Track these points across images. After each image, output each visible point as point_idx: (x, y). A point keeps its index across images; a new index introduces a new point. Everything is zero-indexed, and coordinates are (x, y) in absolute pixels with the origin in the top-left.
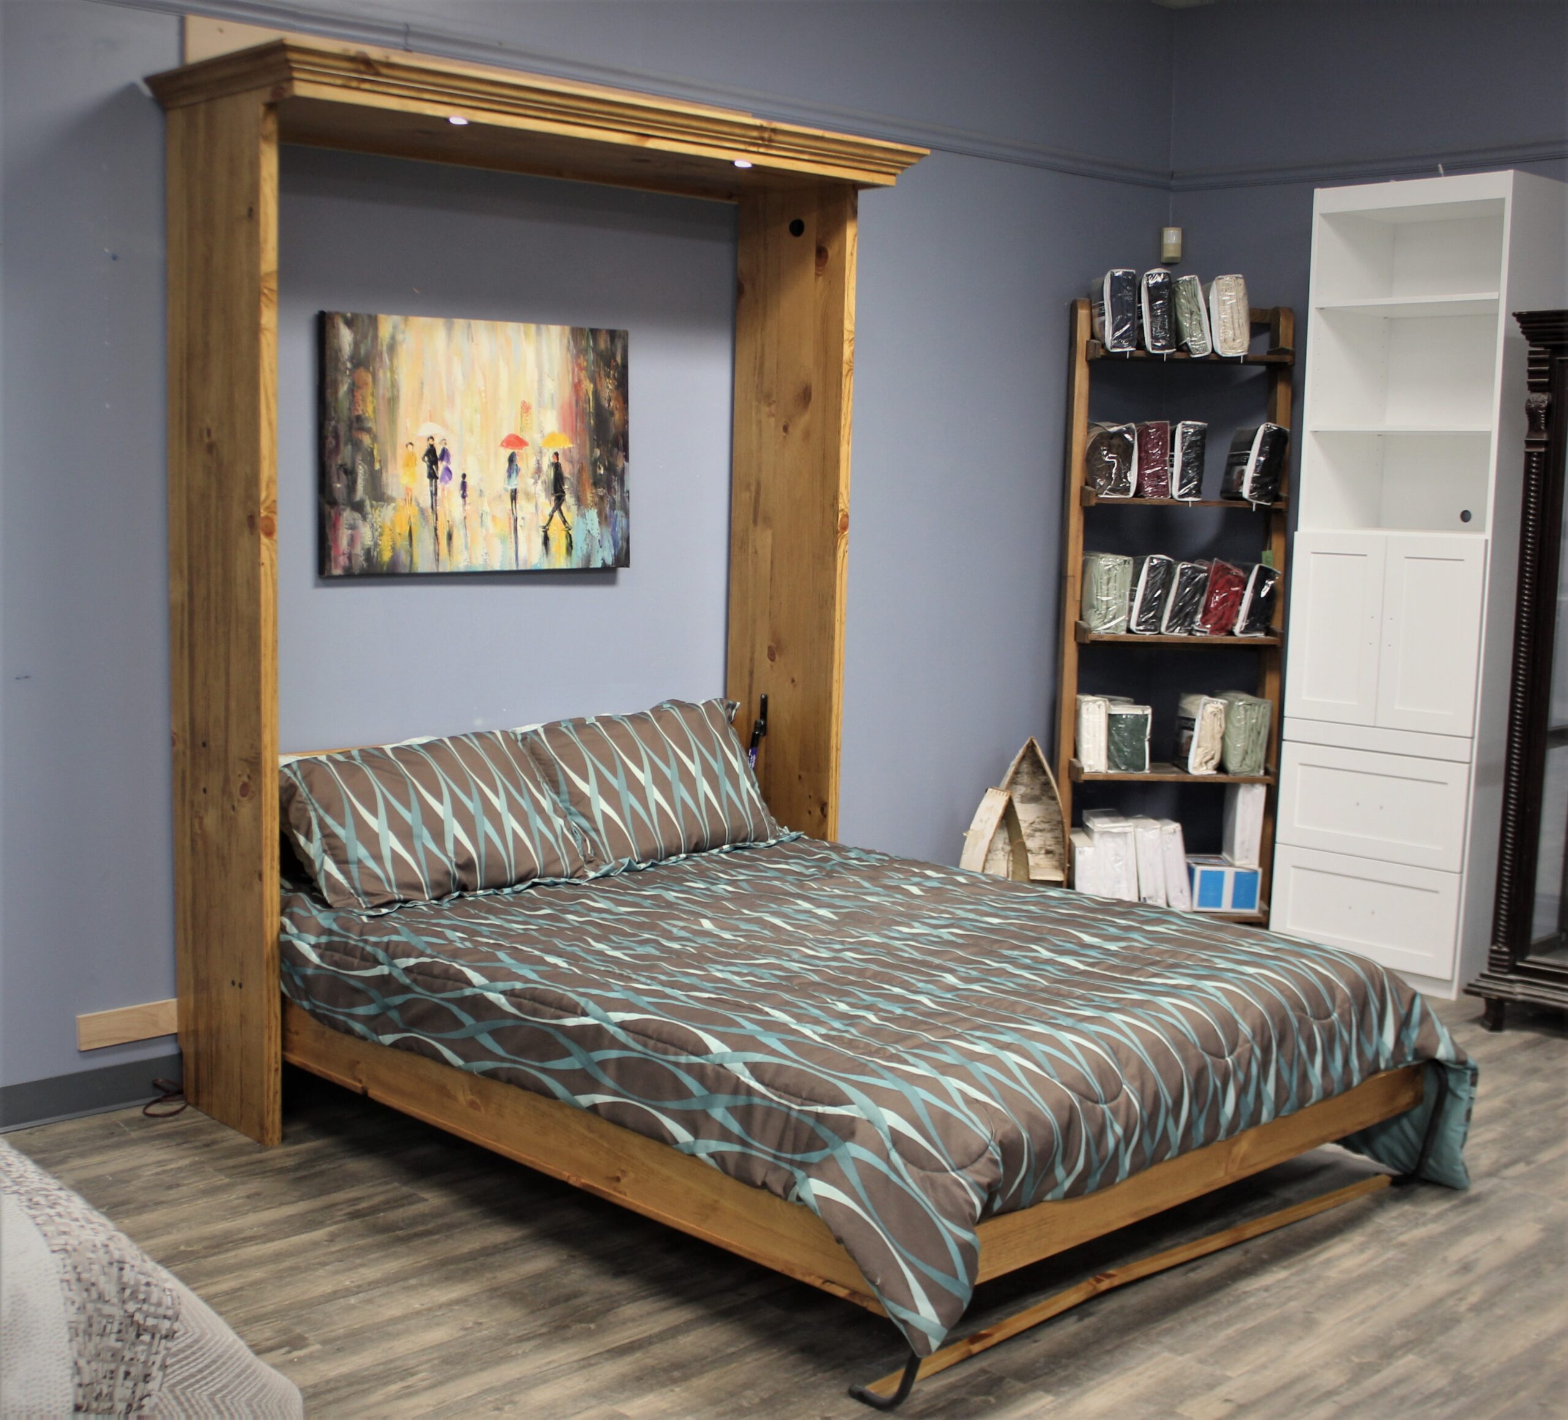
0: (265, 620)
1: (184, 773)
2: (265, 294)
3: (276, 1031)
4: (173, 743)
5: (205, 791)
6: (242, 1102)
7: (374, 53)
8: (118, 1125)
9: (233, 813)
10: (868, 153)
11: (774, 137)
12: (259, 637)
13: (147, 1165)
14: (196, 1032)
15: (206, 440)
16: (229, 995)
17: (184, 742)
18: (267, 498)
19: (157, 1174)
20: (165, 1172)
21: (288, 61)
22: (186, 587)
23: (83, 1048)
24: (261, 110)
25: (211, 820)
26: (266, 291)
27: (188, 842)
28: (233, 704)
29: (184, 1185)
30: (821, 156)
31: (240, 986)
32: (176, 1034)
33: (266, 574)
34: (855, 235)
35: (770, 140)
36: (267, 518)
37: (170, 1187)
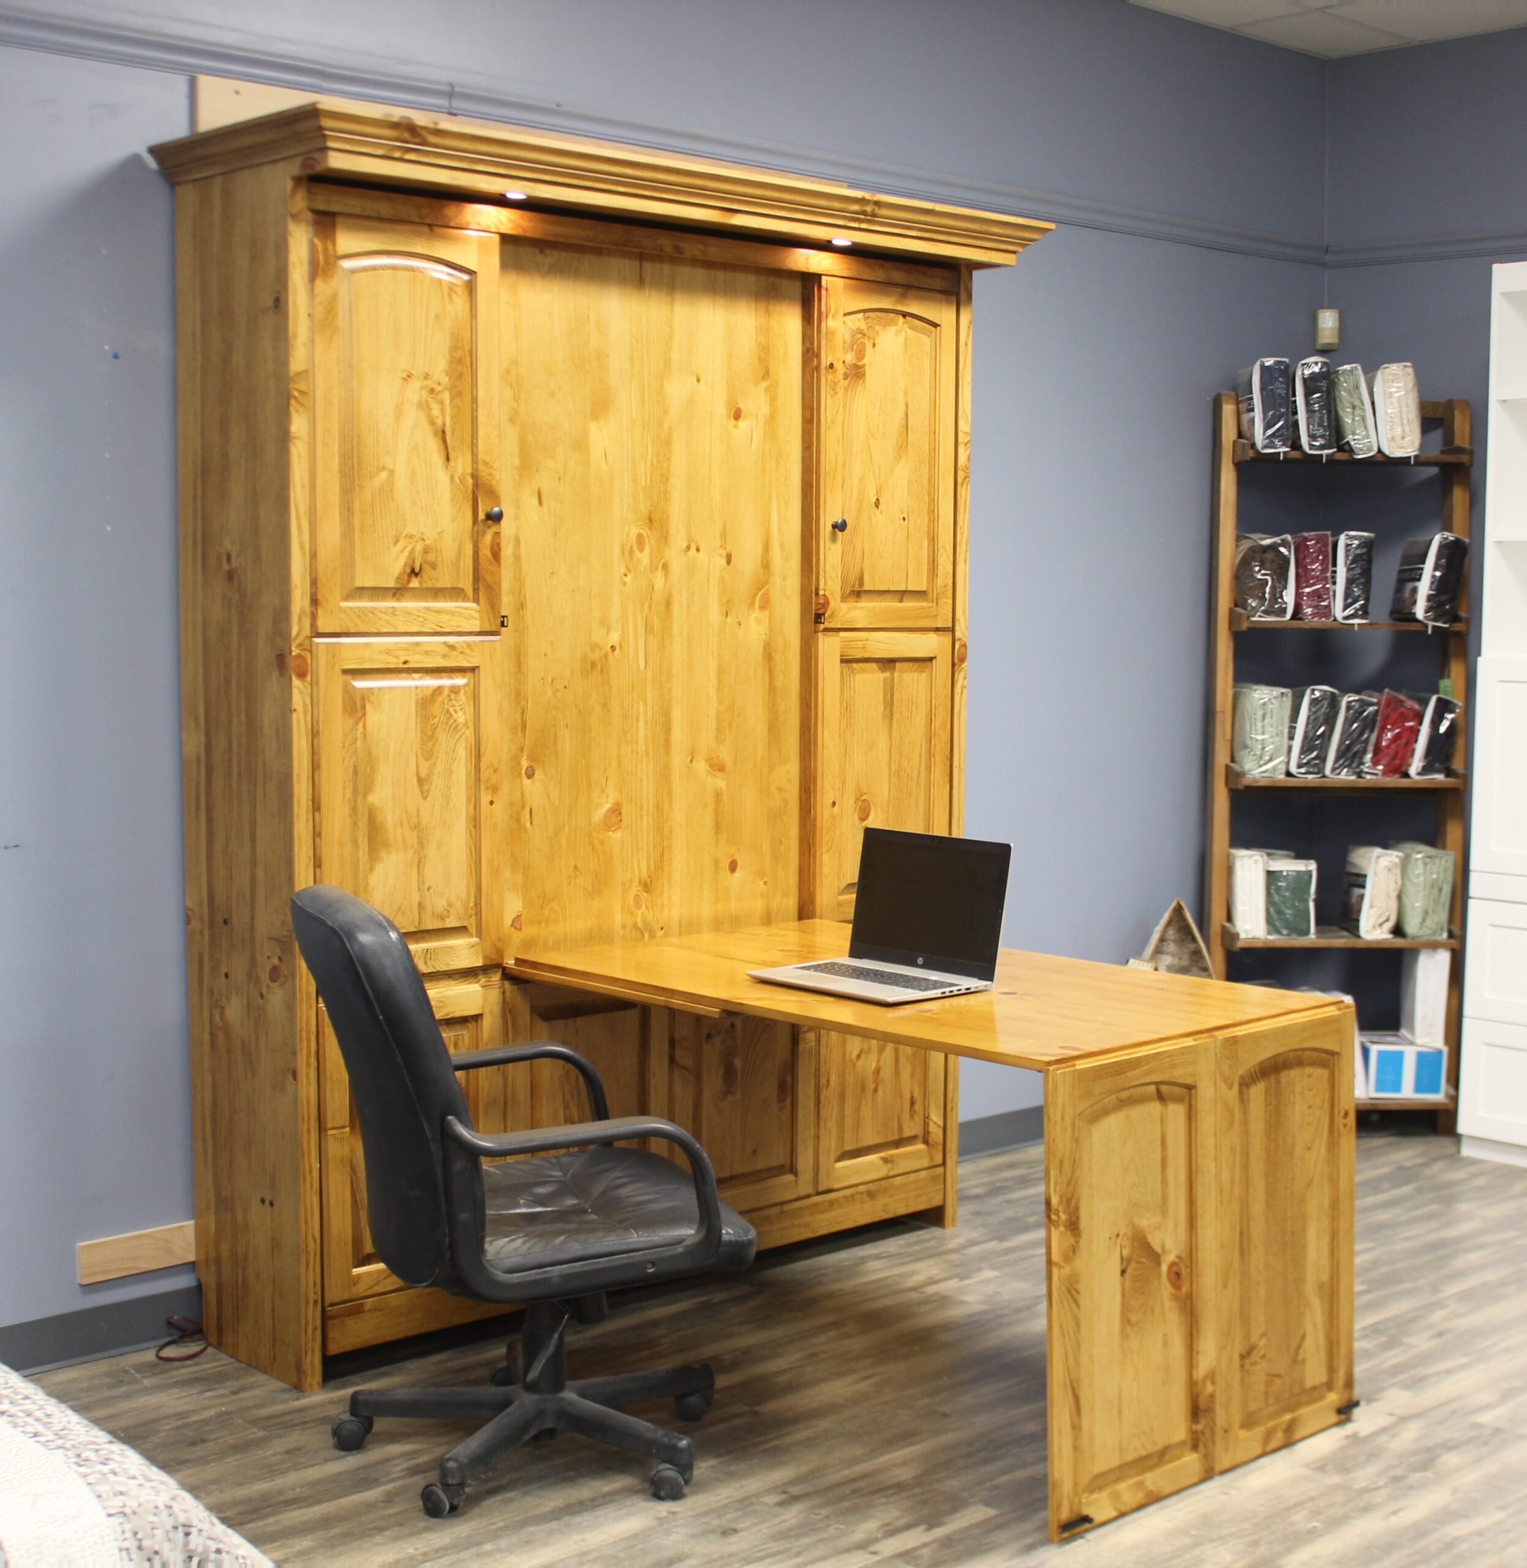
0: (298, 775)
1: (201, 955)
2: (295, 398)
3: (315, 1255)
4: (188, 921)
5: (227, 976)
6: (274, 1339)
7: (420, 119)
8: (126, 1372)
9: (260, 1001)
10: (984, 228)
11: (878, 211)
12: (292, 795)
13: (166, 1417)
14: (218, 1260)
15: (226, 567)
16: (257, 1216)
17: (202, 918)
18: (299, 634)
19: (178, 1428)
20: (186, 1425)
21: (321, 128)
22: (203, 739)
23: (86, 1282)
24: (290, 184)
25: (234, 1010)
26: (296, 393)
27: (206, 1037)
28: (260, 873)
29: (211, 1440)
30: (930, 232)
31: (272, 1204)
32: (193, 1263)
33: (299, 723)
34: (970, 322)
35: (874, 215)
36: (299, 656)
37: (193, 1443)
